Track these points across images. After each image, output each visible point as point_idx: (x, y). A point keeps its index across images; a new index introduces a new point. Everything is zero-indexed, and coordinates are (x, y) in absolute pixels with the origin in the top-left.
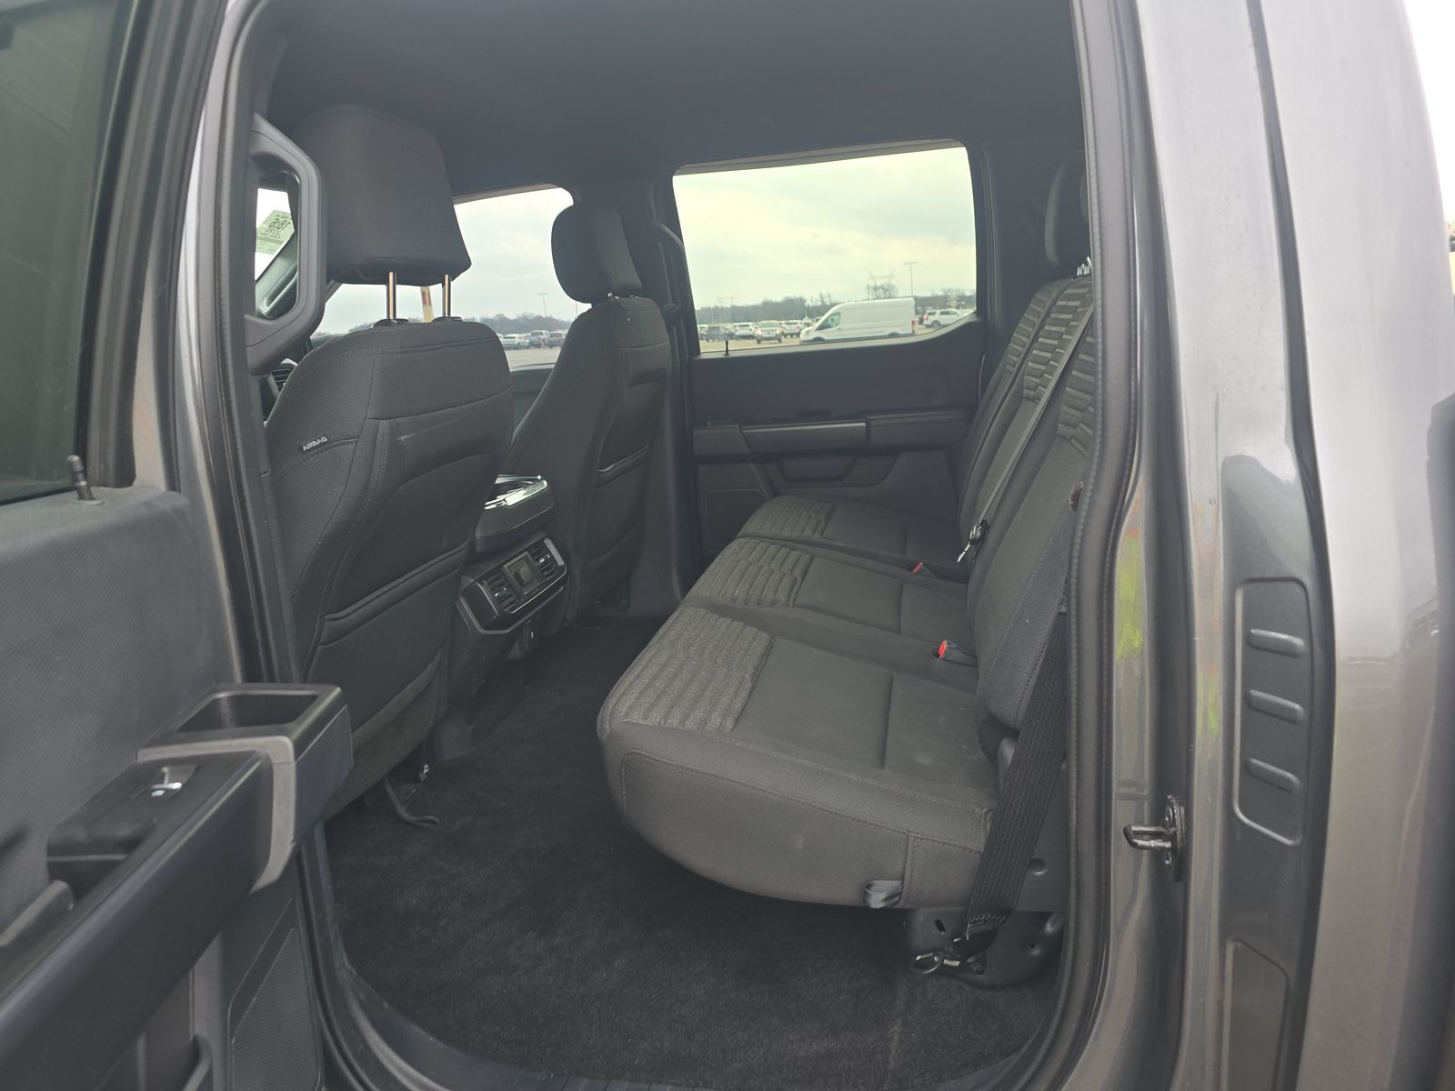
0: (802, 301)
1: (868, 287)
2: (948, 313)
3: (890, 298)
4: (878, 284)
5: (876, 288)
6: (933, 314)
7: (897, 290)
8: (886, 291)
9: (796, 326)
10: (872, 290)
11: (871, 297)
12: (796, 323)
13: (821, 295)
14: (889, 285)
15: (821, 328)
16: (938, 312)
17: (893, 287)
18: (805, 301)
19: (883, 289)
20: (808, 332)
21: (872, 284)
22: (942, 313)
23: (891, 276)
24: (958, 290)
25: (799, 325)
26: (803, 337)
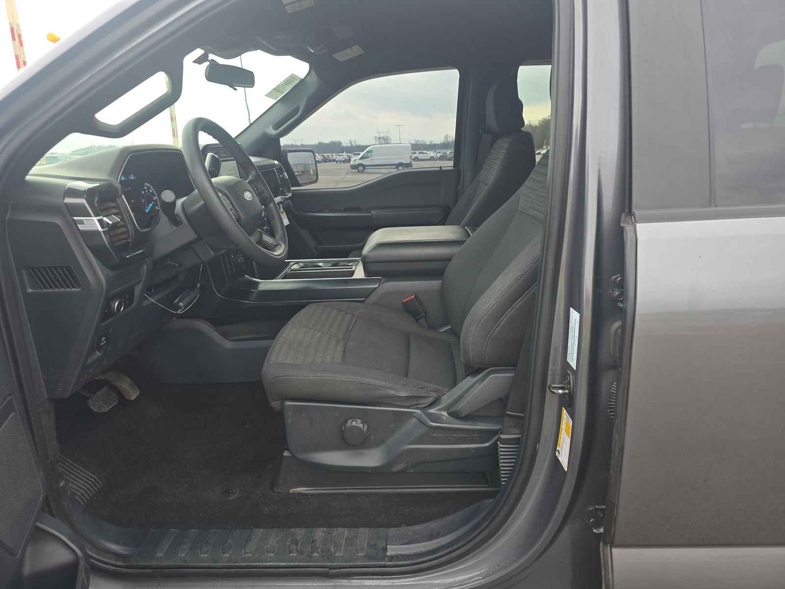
0: (340, 143)
1: (376, 137)
2: (423, 153)
3: (388, 144)
4: (381, 136)
5: (380, 138)
6: (415, 153)
7: (391, 140)
8: (385, 140)
9: (342, 157)
10: (377, 139)
11: (377, 143)
12: (343, 155)
13: (350, 140)
14: (387, 137)
15: (362, 158)
16: (418, 152)
17: (389, 138)
18: (342, 143)
19: (384, 138)
20: (355, 160)
21: (378, 136)
22: (419, 153)
23: (388, 133)
24: (422, 141)
25: (344, 156)
26: (352, 163)
